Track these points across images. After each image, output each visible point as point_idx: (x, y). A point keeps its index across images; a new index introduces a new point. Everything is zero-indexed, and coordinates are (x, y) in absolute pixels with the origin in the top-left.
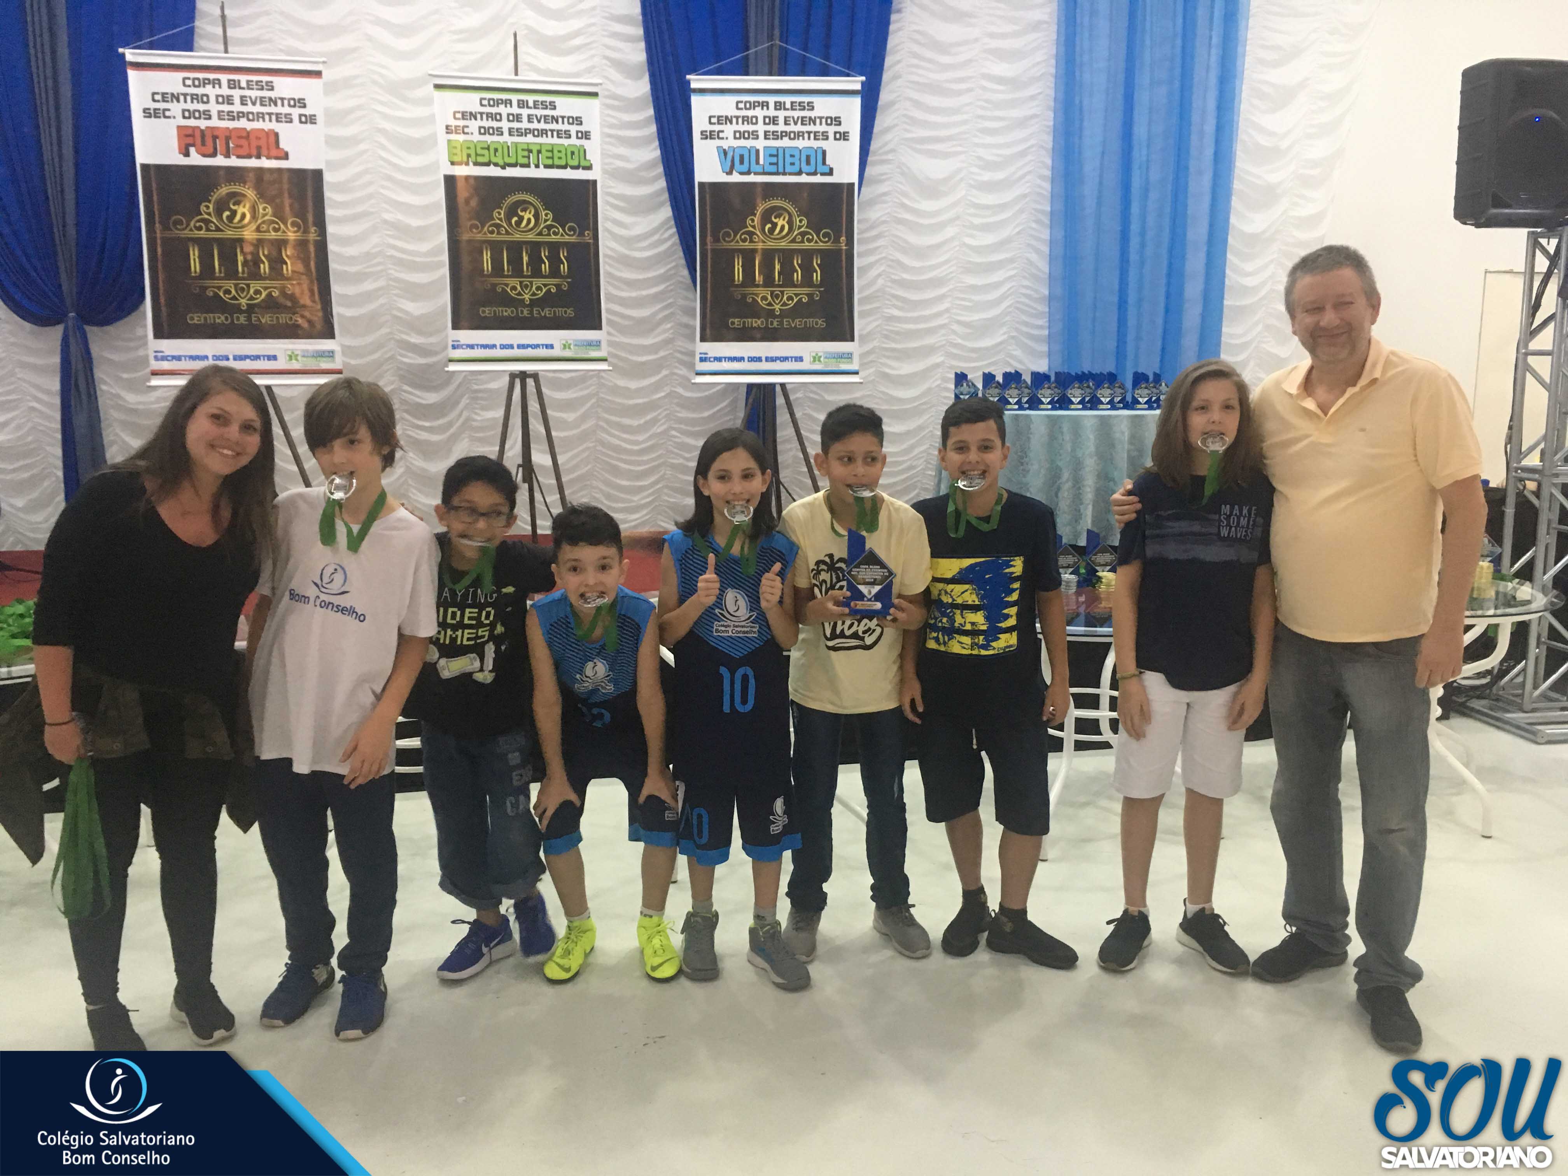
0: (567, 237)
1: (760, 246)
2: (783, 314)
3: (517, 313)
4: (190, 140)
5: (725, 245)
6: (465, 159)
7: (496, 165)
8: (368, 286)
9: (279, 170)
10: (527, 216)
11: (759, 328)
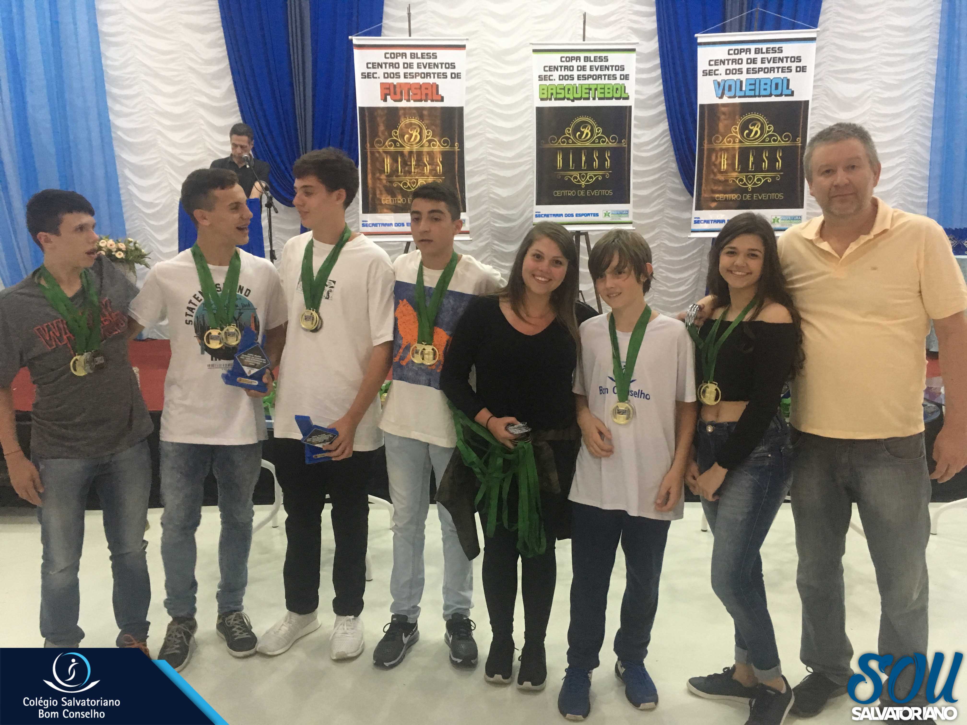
0: (611, 144)
1: (740, 145)
2: (754, 190)
3: (577, 194)
4: (387, 91)
5: (716, 146)
6: (549, 97)
7: (568, 99)
9: (438, 108)
10: (586, 131)
11: (736, 200)
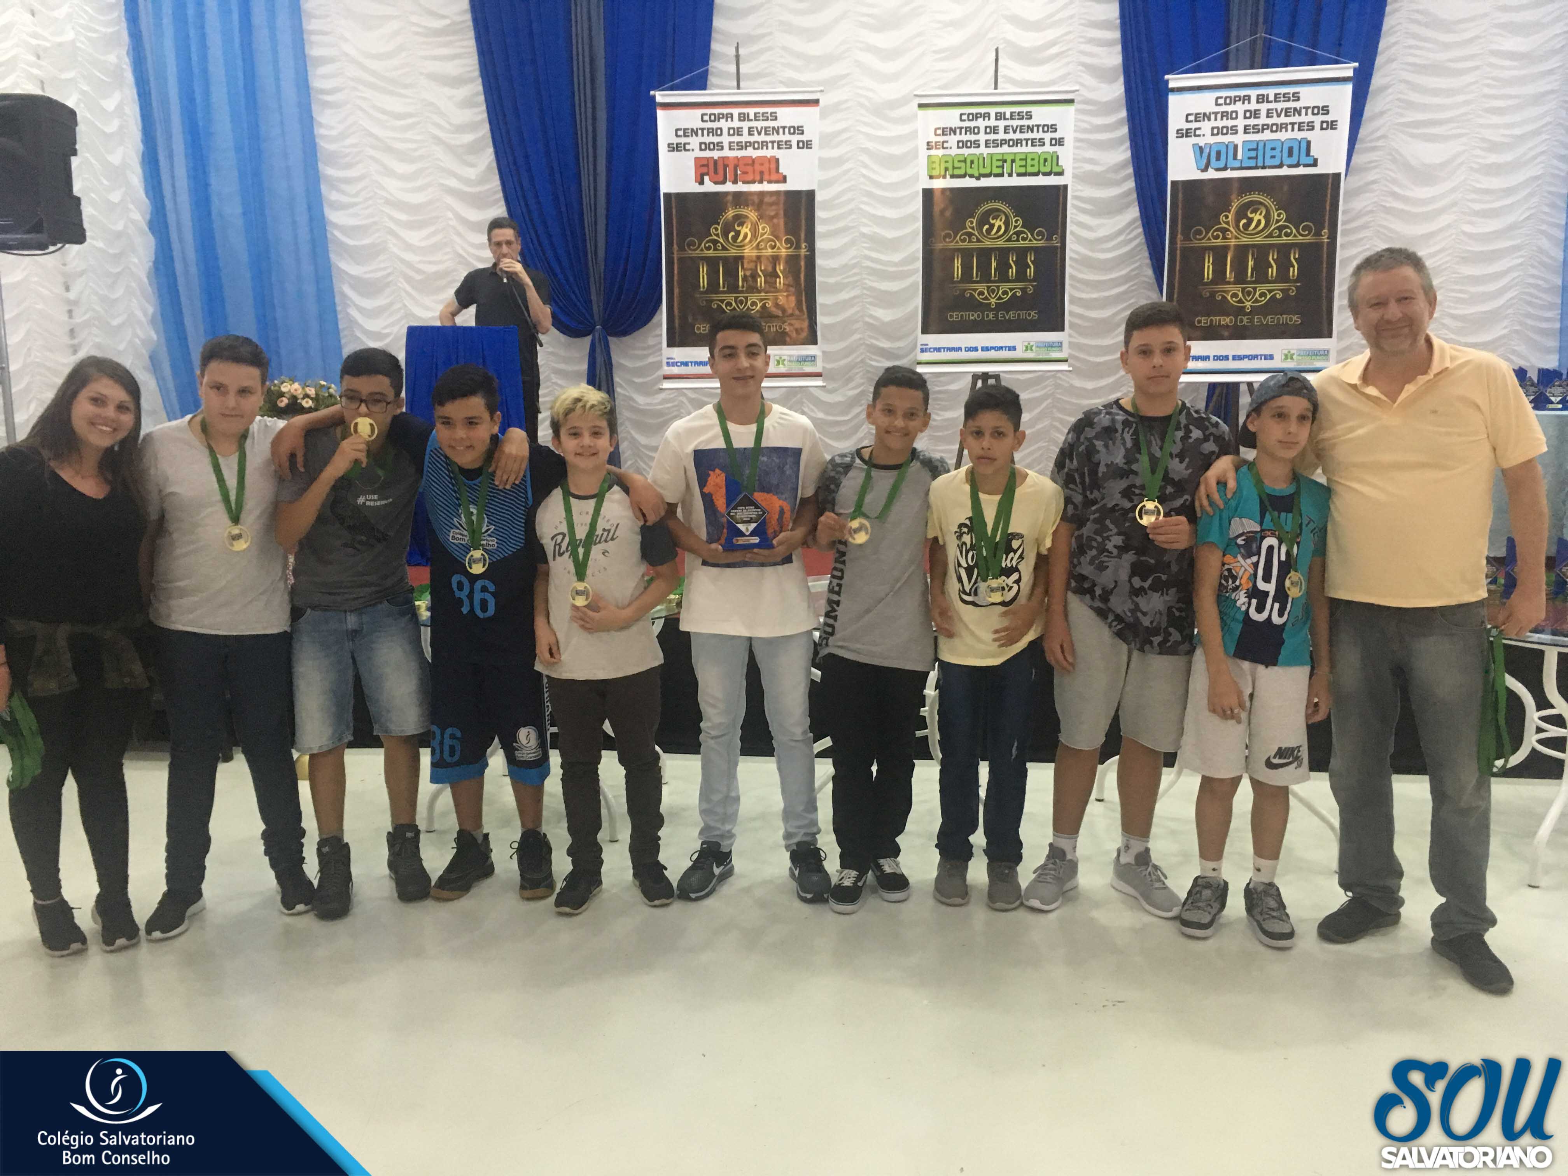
0: (1035, 242)
1: (1233, 242)
2: (1254, 311)
3: (983, 317)
4: (705, 170)
5: (1196, 243)
6: (943, 173)
7: (971, 176)
8: (844, 296)
9: (777, 193)
10: (997, 223)
11: (1227, 326)
